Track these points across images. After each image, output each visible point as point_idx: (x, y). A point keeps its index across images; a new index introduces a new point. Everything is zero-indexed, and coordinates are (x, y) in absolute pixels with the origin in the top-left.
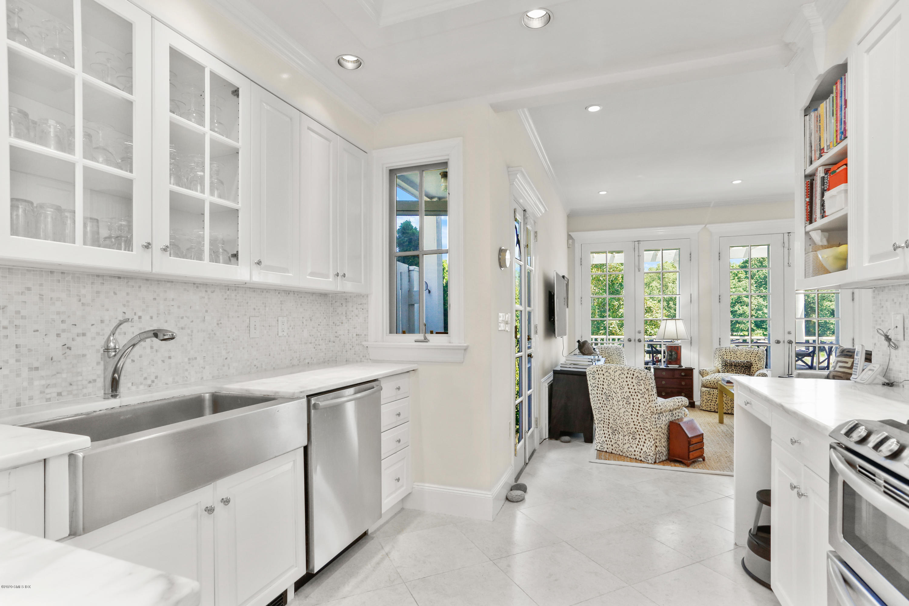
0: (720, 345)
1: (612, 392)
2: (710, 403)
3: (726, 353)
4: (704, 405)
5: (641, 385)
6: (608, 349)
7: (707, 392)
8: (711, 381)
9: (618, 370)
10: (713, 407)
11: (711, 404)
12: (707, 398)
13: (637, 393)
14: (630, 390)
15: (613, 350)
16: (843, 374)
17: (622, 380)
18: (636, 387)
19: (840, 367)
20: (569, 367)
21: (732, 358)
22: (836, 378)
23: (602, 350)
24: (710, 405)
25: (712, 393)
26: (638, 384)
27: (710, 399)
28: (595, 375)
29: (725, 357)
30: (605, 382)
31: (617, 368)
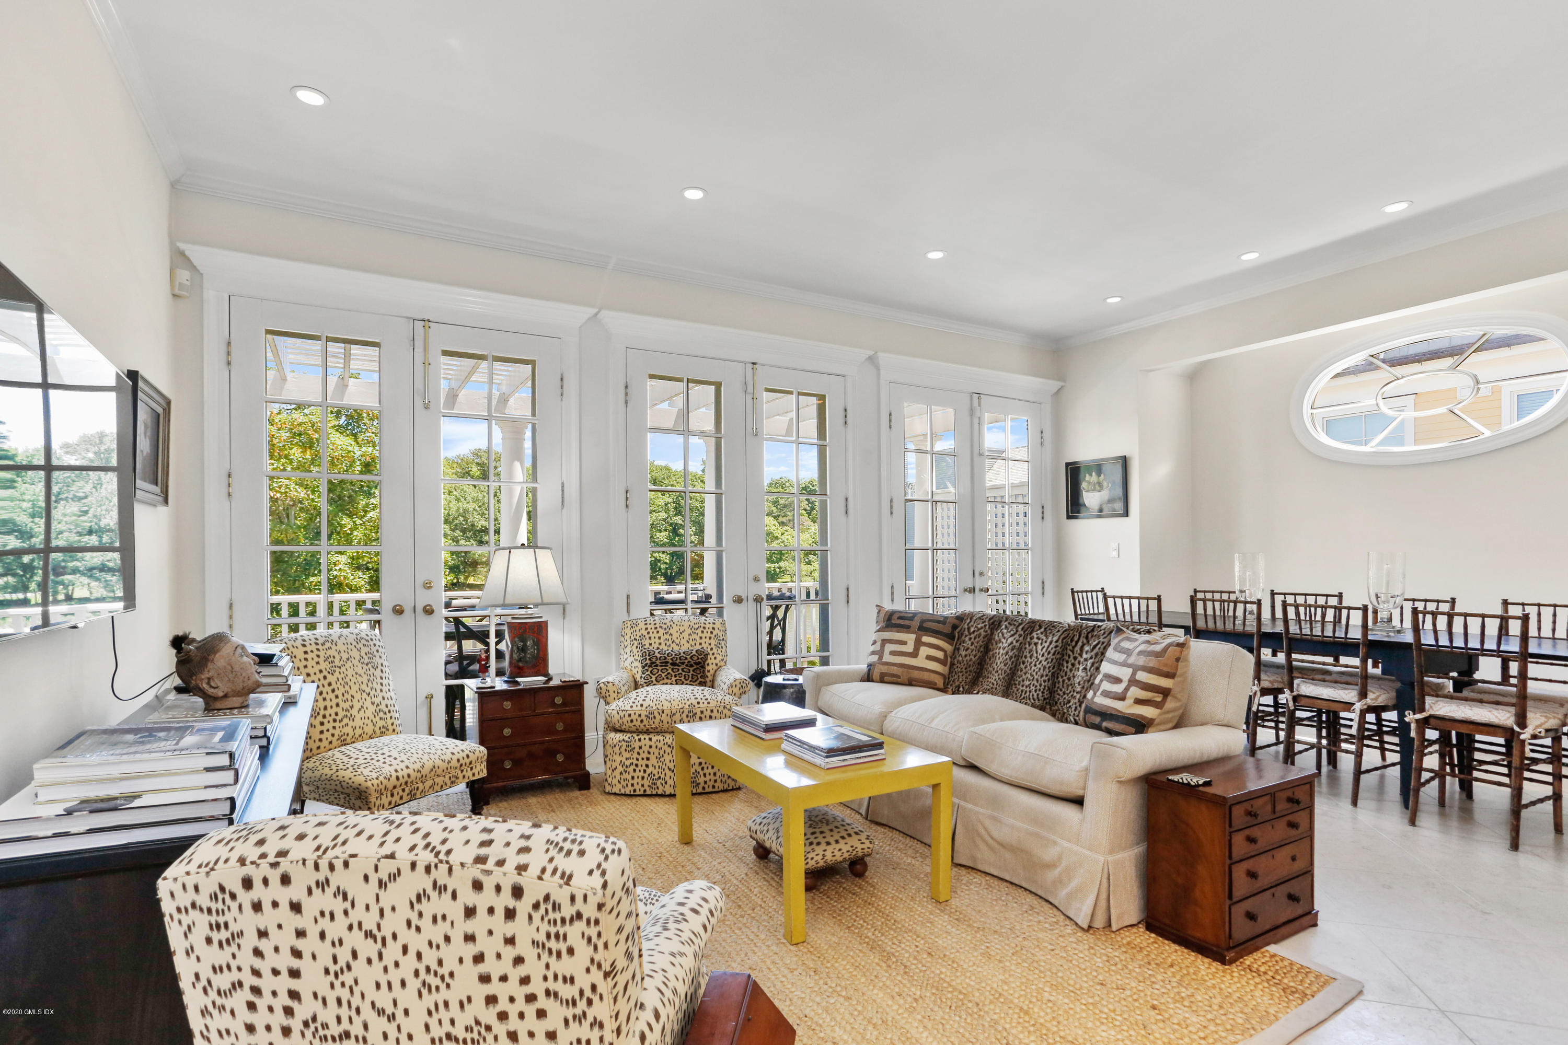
0: (628, 611)
1: (366, 1008)
2: (632, 774)
3: (648, 633)
4: (615, 781)
5: (571, 951)
6: (328, 645)
7: (624, 744)
8: (632, 713)
9: (406, 869)
10: (641, 782)
11: (636, 775)
12: (624, 760)
13: (542, 1002)
14: (495, 988)
15: (345, 648)
16: (901, 670)
17: (436, 933)
18: (532, 967)
19: (893, 653)
20: (56, 835)
21: (663, 644)
22: (886, 679)
23: (308, 649)
24: (633, 778)
25: (637, 745)
26: (553, 944)
27: (632, 764)
28: (228, 917)
29: (647, 642)
30: (307, 955)
31: (402, 851)
